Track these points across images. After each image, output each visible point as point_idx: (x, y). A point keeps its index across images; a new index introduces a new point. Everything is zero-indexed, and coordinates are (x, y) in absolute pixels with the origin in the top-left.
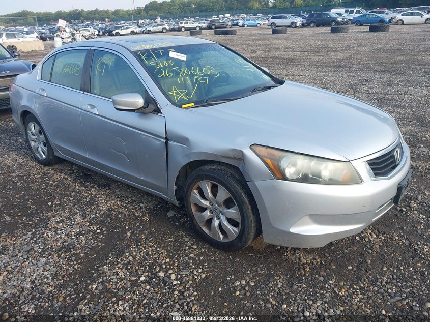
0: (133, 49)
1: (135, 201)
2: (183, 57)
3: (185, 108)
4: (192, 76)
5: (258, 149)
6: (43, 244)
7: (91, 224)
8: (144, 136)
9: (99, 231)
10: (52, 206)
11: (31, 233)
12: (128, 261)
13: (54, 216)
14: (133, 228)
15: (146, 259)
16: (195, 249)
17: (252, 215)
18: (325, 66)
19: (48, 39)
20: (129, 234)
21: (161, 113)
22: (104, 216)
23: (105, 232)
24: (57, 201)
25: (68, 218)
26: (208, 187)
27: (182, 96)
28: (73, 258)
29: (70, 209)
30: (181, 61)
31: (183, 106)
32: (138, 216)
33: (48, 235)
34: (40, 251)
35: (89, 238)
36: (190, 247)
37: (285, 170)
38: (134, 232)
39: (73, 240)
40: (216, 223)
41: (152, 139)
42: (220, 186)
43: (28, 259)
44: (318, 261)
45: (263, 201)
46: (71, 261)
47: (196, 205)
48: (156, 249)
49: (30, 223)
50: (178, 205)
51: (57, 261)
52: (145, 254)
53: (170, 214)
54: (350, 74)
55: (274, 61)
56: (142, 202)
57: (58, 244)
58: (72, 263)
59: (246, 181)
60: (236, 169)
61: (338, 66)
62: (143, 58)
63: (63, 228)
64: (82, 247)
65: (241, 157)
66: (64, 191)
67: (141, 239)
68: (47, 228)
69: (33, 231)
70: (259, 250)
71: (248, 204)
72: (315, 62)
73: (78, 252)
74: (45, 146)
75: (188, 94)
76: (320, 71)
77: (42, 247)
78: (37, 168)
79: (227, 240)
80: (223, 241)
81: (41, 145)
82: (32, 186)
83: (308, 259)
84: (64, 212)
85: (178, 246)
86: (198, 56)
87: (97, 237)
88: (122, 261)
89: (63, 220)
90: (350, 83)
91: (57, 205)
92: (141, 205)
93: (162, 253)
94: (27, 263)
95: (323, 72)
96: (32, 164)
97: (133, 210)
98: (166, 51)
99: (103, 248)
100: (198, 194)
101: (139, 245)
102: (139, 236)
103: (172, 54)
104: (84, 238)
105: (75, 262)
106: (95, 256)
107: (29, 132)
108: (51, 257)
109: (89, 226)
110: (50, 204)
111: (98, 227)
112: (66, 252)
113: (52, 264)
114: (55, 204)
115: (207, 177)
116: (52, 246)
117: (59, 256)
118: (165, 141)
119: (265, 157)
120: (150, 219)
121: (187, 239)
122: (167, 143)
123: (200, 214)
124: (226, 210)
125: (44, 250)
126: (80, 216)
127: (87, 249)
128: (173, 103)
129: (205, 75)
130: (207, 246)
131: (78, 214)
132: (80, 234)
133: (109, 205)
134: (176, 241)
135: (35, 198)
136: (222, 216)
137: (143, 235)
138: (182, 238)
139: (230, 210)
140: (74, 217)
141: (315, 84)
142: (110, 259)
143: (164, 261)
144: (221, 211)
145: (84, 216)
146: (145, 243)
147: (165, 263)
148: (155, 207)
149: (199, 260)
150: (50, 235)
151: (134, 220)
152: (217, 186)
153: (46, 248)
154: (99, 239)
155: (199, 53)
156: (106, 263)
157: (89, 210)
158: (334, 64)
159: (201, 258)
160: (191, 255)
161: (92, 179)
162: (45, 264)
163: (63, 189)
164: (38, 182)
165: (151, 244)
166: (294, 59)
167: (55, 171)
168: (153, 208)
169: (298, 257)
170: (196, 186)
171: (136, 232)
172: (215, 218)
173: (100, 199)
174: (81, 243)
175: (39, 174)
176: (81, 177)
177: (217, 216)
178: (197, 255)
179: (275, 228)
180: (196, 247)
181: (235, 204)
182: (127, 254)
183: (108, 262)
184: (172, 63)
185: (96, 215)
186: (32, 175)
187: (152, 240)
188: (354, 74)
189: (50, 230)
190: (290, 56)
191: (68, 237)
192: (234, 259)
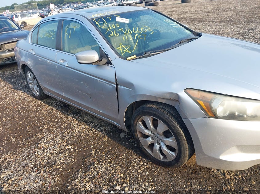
0: (89, 17)
1: (97, 125)
2: (126, 21)
3: (130, 60)
4: (133, 34)
5: (192, 92)
6: (34, 161)
7: (68, 144)
8: (101, 82)
9: (72, 150)
10: (42, 130)
11: (27, 151)
12: (93, 175)
13: (43, 138)
14: (96, 147)
15: (106, 174)
16: (142, 165)
17: (187, 145)
18: (220, 21)
19: (45, 16)
20: (93, 152)
21: (112, 65)
22: (76, 138)
23: (77, 151)
24: (46, 126)
25: (52, 140)
26: (150, 120)
27: (127, 50)
28: (54, 173)
29: (54, 132)
30: (125, 24)
31: (128, 58)
32: (100, 137)
33: (38, 153)
34: (32, 166)
35: (66, 155)
36: (138, 164)
37: (216, 110)
38: (97, 150)
39: (55, 158)
40: (157, 147)
41: (106, 84)
42: (159, 121)
43: (23, 173)
44: (240, 177)
45: (197, 135)
46: (53, 175)
47: (141, 133)
48: (113, 165)
49: (27, 143)
50: (127, 131)
51: (43, 175)
52: (105, 169)
53: (122, 135)
54: (239, 26)
55: (185, 21)
56: (103, 126)
57: (45, 161)
58: (53, 177)
59: (181, 118)
60: (173, 108)
61: (229, 21)
62: (97, 23)
63: (49, 147)
64: (61, 163)
65: (177, 99)
66: (51, 118)
67: (102, 156)
68: (37, 147)
69: (29, 150)
70: (191, 166)
71: (184, 136)
72: (213, 19)
73: (58, 167)
74: (38, 87)
75: (131, 48)
76: (217, 25)
77: (33, 163)
78: (34, 102)
79: (166, 161)
80: (163, 160)
81: (36, 87)
82: (30, 115)
83: (231, 175)
84: (50, 134)
85: (129, 163)
86: (136, 19)
87: (71, 155)
88: (89, 175)
89: (48, 141)
90: (240, 32)
91: (46, 129)
92: (102, 128)
93: (118, 168)
94: (23, 176)
95: (219, 26)
96: (31, 99)
97: (96, 133)
98: (113, 17)
99: (75, 164)
100: (142, 125)
101: (100, 162)
102: (100, 154)
103: (118, 19)
104: (62, 156)
105: (55, 176)
106: (70, 170)
107: (28, 78)
108: (39, 171)
109: (66, 146)
110: (41, 128)
111: (72, 146)
112: (49, 167)
113: (39, 178)
114: (44, 128)
115: (149, 114)
116: (41, 162)
117: (45, 171)
118: (115, 86)
119: (198, 99)
120: (108, 139)
121: (135, 157)
122: (117, 87)
123: (144, 139)
124: (165, 139)
125: (35, 166)
126: (60, 138)
127: (64, 165)
128: (120, 57)
129: (143, 33)
130: (151, 163)
131: (59, 136)
132: (60, 152)
133: (80, 128)
134: (127, 158)
135: (32, 124)
136: (161, 143)
137: (103, 153)
138: (132, 156)
139: (169, 140)
140: (56, 138)
141: (215, 34)
142: (80, 173)
143: (119, 176)
144: (161, 139)
145: (63, 138)
146: (105, 159)
147: (120, 177)
148: (111, 130)
149: (145, 175)
150: (39, 154)
151: (97, 140)
152: (157, 120)
153: (36, 164)
154: (73, 157)
155: (138, 17)
156: (78, 177)
157: (66, 133)
158: (226, 20)
159: (147, 173)
160: (139, 171)
161: (69, 109)
162: (35, 178)
163: (50, 117)
164: (34, 112)
165: (109, 161)
166: (198, 18)
167: (46, 103)
168: (110, 131)
169: (223, 173)
170: (140, 119)
171: (98, 150)
172: (156, 144)
173: (74, 124)
174: (60, 159)
175: (35, 106)
176: (62, 108)
177: (158, 142)
178: (143, 171)
179: (206, 155)
180: (142, 163)
181: (172, 135)
182: (92, 169)
183: (79, 176)
184: (118, 26)
185: (71, 137)
186: (31, 107)
187: (110, 157)
188: (242, 26)
189: (40, 149)
190: (195, 17)
191: (51, 155)
192: (172, 174)
